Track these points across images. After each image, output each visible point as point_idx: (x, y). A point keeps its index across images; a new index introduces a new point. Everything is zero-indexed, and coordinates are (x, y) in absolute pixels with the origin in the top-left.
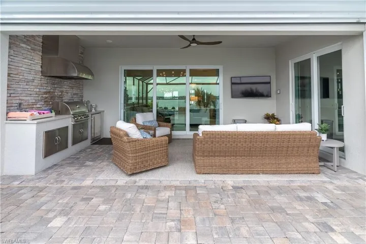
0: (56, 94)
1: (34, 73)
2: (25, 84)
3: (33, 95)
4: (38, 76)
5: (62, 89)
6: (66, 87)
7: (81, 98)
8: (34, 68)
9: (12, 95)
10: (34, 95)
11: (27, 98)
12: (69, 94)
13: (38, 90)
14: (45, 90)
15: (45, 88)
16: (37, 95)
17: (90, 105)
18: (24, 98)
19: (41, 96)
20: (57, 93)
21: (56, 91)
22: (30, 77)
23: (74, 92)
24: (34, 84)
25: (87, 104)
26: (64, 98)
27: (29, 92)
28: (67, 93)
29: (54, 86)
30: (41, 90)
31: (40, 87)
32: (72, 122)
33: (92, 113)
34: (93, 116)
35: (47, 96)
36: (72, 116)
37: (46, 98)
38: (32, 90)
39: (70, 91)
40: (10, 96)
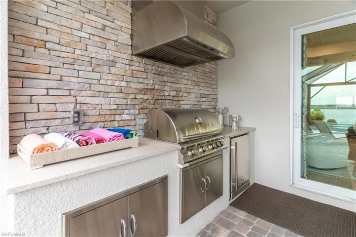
0: (166, 94)
1: (114, 48)
2: (91, 69)
3: (111, 95)
4: (122, 56)
5: (177, 86)
6: (185, 82)
7: (213, 103)
8: (112, 37)
9: (51, 92)
10: (116, 95)
11: (97, 101)
12: (192, 95)
13: (124, 84)
14: (142, 86)
15: (141, 80)
16: (121, 95)
17: (228, 115)
18: (88, 100)
19: (132, 96)
20: (168, 92)
21: (166, 88)
22: (103, 55)
23: (202, 92)
24: (113, 70)
25: (223, 114)
26: (181, 103)
27: (101, 88)
28: (189, 93)
29: (161, 78)
30: (133, 85)
31: (129, 79)
32: (180, 163)
33: (232, 135)
34: (233, 141)
35: (146, 97)
36: (180, 147)
37: (146, 100)
38: (109, 83)
39: (195, 90)
40: (47, 95)
